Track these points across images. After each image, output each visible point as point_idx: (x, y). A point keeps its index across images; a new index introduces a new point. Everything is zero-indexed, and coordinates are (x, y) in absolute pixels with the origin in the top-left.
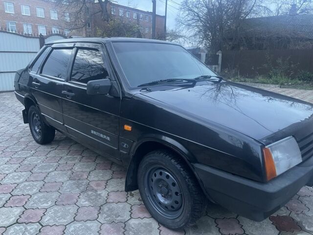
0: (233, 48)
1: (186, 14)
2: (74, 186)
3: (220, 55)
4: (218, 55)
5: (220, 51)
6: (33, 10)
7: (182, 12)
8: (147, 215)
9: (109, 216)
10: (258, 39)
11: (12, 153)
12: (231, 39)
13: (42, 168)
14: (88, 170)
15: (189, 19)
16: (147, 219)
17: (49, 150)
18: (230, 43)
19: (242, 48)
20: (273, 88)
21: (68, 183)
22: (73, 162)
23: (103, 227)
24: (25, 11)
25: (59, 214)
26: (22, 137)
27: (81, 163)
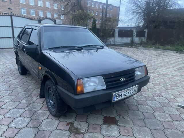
0: (155, 27)
1: (132, 6)
2: (24, 94)
3: (147, 31)
4: (145, 31)
5: (146, 29)
6: (44, 3)
7: (129, 5)
8: (47, 109)
9: (31, 108)
10: (171, 22)
11: (6, 78)
12: (154, 22)
13: (16, 85)
14: (35, 88)
15: (134, 8)
16: (46, 111)
17: (23, 78)
18: (154, 24)
19: (161, 27)
20: (172, 53)
21: (22, 93)
22: (30, 84)
23: (26, 112)
24: (40, 4)
25: (10, 105)
26: (15, 71)
27: (34, 85)
